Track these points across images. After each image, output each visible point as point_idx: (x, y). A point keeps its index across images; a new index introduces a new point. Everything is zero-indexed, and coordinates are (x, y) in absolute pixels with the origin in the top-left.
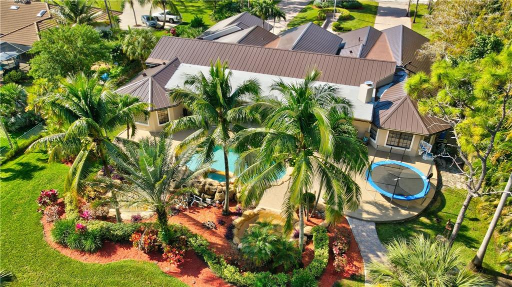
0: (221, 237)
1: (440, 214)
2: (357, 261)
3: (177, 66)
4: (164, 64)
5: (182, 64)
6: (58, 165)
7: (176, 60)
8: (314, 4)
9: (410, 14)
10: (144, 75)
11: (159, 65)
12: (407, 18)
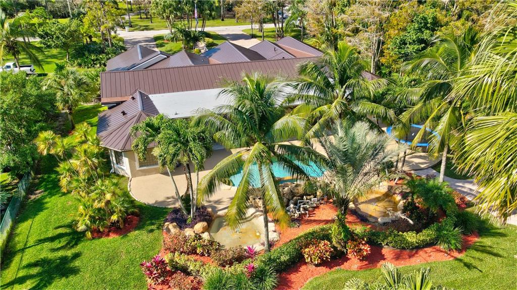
3: (148, 98)
4: (133, 98)
5: (150, 96)
6: (96, 242)
7: (141, 93)
8: (165, 39)
9: (253, 36)
10: (124, 113)
11: (122, 102)
12: (253, 39)
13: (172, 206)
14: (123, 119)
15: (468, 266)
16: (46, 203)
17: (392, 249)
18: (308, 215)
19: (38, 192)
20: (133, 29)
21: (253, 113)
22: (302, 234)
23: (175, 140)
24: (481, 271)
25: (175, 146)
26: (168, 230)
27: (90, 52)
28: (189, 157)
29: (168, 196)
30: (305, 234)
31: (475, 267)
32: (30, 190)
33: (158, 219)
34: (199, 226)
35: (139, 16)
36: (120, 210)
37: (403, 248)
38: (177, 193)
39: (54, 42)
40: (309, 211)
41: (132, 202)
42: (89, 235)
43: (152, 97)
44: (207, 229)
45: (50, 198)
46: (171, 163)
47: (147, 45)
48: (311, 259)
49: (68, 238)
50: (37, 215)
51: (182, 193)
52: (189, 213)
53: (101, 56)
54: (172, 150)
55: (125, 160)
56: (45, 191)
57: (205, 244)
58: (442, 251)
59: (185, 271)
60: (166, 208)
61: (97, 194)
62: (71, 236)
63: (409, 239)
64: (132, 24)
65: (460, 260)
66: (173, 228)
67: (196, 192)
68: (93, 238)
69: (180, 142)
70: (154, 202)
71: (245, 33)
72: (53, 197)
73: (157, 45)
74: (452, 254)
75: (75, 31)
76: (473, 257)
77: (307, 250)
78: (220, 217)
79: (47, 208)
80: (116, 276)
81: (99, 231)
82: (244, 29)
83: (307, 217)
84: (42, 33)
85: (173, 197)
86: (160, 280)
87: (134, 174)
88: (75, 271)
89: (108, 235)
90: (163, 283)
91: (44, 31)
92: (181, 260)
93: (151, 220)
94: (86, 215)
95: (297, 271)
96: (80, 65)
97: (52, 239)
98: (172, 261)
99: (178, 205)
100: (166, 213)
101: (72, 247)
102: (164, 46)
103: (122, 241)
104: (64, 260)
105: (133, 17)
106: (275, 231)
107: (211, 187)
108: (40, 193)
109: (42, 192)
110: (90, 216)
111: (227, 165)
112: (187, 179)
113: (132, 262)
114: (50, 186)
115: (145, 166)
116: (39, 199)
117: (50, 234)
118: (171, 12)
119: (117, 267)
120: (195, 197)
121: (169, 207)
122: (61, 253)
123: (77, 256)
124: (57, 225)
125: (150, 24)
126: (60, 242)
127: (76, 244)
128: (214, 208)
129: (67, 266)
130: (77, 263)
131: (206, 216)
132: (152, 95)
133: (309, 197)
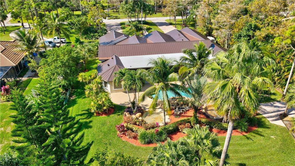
3: (119, 58)
4: (112, 58)
5: (119, 57)
6: (98, 117)
7: (115, 56)
8: (126, 25)
9: (171, 24)
10: (109, 65)
11: (107, 60)
12: (170, 26)
13: (127, 106)
14: (108, 68)
15: (248, 138)
16: (77, 101)
17: (217, 129)
18: (183, 114)
19: (73, 96)
20: (110, 18)
21: (161, 71)
22: (180, 120)
23: (131, 79)
24: (253, 141)
25: (131, 81)
26: (125, 115)
27: (91, 32)
28: (136, 86)
29: (126, 102)
30: (181, 120)
31: (251, 139)
32: (71, 96)
33: (122, 110)
34: (138, 114)
35: (113, 11)
36: (107, 106)
37: (222, 129)
38: (130, 100)
39: (75, 27)
40: (184, 112)
41: (112, 103)
42: (95, 114)
43: (121, 58)
44: (141, 116)
45: (78, 99)
46: (128, 88)
47: (117, 27)
48: (182, 130)
49: (87, 115)
50: (74, 105)
51: (132, 100)
52: (134, 109)
53: (95, 34)
54: (129, 83)
55: (109, 85)
56: (76, 96)
57: (140, 121)
58: (239, 132)
59: (132, 130)
60: (124, 107)
61: (100, 98)
62: (88, 114)
63: (224, 126)
64: (109, 15)
65: (245, 136)
66: (127, 114)
67: (137, 101)
68: (97, 116)
69: (133, 80)
70: (120, 104)
71: (167, 22)
72: (80, 99)
73: (121, 27)
74: (243, 133)
75: (84, 22)
76: (252, 135)
77: (180, 126)
78: (146, 111)
79: (78, 103)
80: (106, 130)
81: (99, 113)
82: (166, 19)
83: (183, 115)
84: (70, 23)
85: (128, 102)
86: (122, 133)
87: (112, 91)
88: (91, 127)
89: (102, 115)
90: (123, 134)
91: (71, 22)
92: (130, 126)
93: (119, 111)
94: (94, 106)
95: (176, 134)
96: (86, 38)
97: (81, 115)
98: (127, 126)
99: (130, 105)
100: (125, 108)
101: (89, 118)
102: (125, 28)
103: (108, 118)
104: (86, 123)
105: (110, 11)
106: (169, 119)
107: (143, 98)
108: (74, 97)
109: (75, 96)
110: (96, 107)
111: (150, 90)
112: (134, 95)
113: (111, 126)
114: (78, 94)
115: (116, 88)
116: (74, 99)
117: (80, 113)
118: (130, 12)
119: (106, 127)
120: (137, 103)
121: (126, 106)
122: (85, 120)
123: (91, 122)
124: (82, 110)
125: (118, 15)
126: (84, 116)
127: (90, 117)
128: (144, 108)
129: (87, 125)
130: (91, 124)
131: (141, 110)
132: (121, 57)
133: (185, 106)
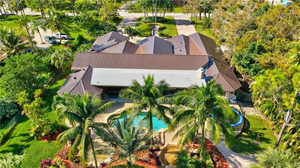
0: (154, 165)
1: (249, 129)
2: (224, 162)
4: (84, 70)
6: (38, 142)
8: (142, 21)
9: (192, 23)
10: (75, 78)
12: (191, 25)
27: (96, 29)
42: (35, 138)
47: (132, 23)
53: (101, 31)
71: (190, 20)
73: (136, 24)
92: (59, 163)
101: (29, 141)
103: (48, 144)
117: (25, 132)
122: (23, 143)
123: (28, 146)
126: (26, 137)
130: (25, 150)
132: (95, 68)
